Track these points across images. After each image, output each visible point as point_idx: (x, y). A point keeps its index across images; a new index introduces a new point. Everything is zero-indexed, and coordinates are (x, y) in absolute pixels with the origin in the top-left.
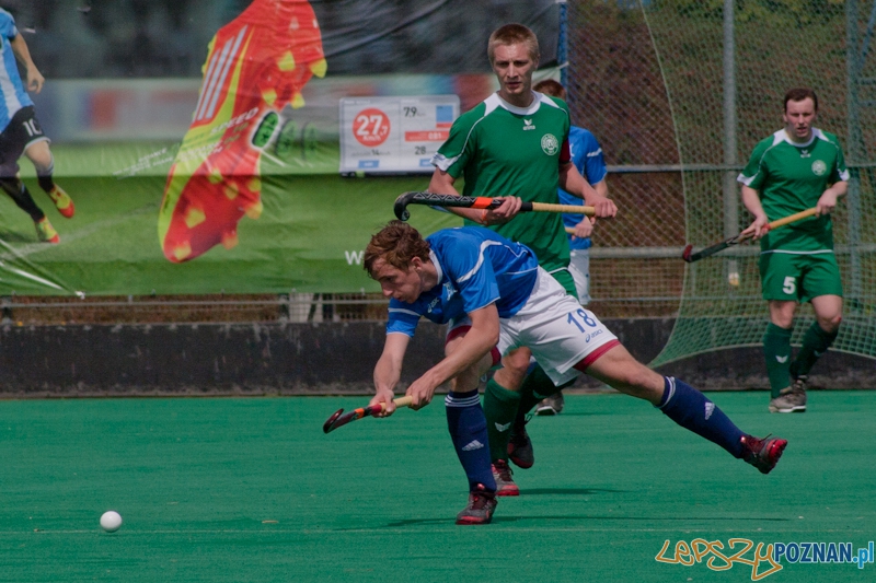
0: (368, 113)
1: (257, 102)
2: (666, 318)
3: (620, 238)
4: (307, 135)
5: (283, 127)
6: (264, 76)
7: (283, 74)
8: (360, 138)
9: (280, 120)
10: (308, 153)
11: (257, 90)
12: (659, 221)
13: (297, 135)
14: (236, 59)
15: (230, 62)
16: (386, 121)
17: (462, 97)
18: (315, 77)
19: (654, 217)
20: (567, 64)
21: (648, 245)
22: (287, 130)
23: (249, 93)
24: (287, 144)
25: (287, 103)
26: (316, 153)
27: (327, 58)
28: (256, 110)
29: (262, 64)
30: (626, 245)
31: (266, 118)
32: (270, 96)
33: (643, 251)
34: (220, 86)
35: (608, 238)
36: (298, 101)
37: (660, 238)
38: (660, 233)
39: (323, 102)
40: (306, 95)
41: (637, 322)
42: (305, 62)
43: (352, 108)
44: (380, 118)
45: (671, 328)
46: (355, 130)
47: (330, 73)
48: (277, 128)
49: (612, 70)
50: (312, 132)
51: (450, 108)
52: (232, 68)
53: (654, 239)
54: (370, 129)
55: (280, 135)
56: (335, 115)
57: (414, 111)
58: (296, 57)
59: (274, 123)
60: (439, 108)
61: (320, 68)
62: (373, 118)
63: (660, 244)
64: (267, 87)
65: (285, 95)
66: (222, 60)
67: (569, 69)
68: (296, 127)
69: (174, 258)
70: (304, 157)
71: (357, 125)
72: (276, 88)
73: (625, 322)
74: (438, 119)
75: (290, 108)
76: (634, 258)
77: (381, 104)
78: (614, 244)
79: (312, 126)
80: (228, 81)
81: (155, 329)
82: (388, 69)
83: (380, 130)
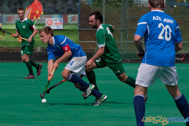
0: (49, 20)
1: (33, 18)
2: (93, 52)
3: (87, 40)
4: (40, 23)
5: (37, 22)
6: (34, 14)
7: (37, 14)
8: (48, 24)
9: (36, 21)
10: (40, 26)
11: (33, 16)
12: (93, 37)
13: (39, 23)
14: (30, 12)
15: (29, 12)
16: (52, 21)
17: (64, 18)
18: (42, 15)
19: (92, 37)
20: (79, 13)
21: (91, 41)
22: (37, 23)
23: (32, 17)
24: (37, 25)
25: (37, 19)
26: (41, 26)
27: (43, 12)
28: (33, 19)
29: (34, 12)
30: (88, 41)
31: (34, 21)
32: (35, 17)
33: (90, 42)
34: (27, 16)
35: (85, 40)
36: (39, 18)
37: (93, 40)
38: (93, 39)
39: (43, 18)
40: (40, 17)
41: (89, 52)
42: (40, 12)
43: (47, 19)
44: (51, 21)
45: (94, 53)
46: (47, 23)
47: (44, 14)
48: (36, 22)
49: (86, 14)
50: (41, 23)
51: (62, 20)
52: (29, 13)
53: (92, 40)
54: (50, 23)
55: (36, 23)
56: (44, 20)
57: (56, 20)
58: (39, 11)
59: (35, 21)
60: (60, 20)
61: (42, 13)
62: (50, 21)
63: (93, 41)
64: (34, 16)
65: (37, 17)
66: (28, 12)
67: (80, 14)
68: (39, 22)
69: (20, 41)
70: (40, 27)
71: (48, 22)
72: (36, 16)
73: (87, 52)
74: (60, 21)
75: (38, 19)
76: (89, 43)
77: (52, 19)
78: (86, 41)
79: (41, 22)
80: (28, 15)
81: (17, 52)
82: (53, 14)
83: (51, 23)
